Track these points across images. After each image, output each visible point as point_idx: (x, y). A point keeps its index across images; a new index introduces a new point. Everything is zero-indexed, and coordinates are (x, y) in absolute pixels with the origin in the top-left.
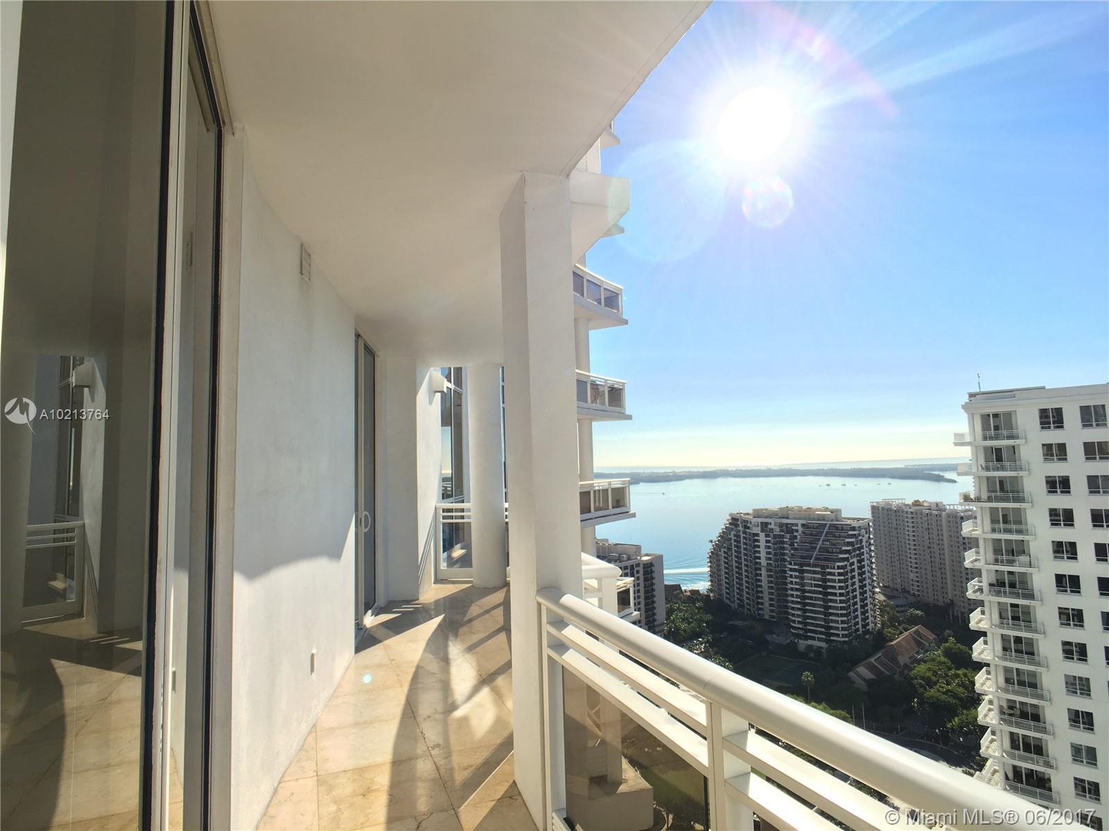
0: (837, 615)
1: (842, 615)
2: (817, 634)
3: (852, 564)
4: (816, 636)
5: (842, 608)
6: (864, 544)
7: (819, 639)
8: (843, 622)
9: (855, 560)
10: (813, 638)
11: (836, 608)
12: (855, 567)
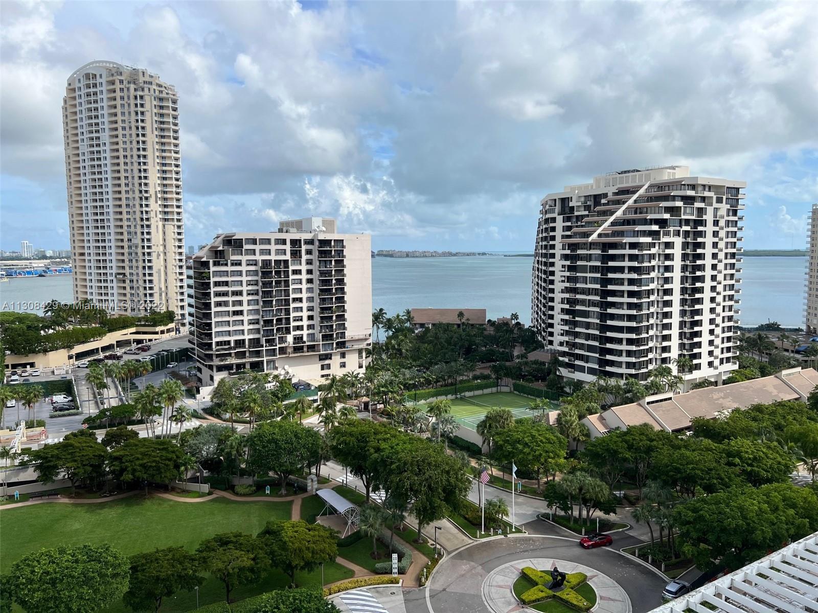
0: (620, 329)
1: (630, 330)
2: (587, 362)
3: (668, 245)
4: (586, 365)
5: (630, 318)
6: (709, 217)
7: (592, 371)
8: (630, 342)
9: (678, 241)
10: (581, 369)
11: (620, 317)
12: (677, 251)
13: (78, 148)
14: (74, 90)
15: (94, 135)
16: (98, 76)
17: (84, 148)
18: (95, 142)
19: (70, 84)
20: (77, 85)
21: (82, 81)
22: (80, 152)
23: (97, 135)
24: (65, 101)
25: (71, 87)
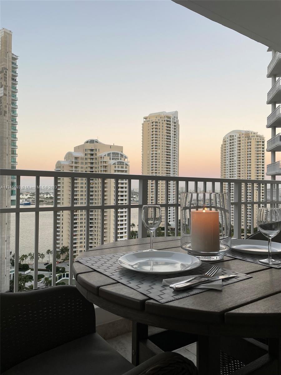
13: (225, 162)
14: (225, 141)
15: (232, 158)
16: (234, 136)
17: (228, 162)
18: (231, 160)
19: (224, 140)
20: (227, 140)
21: (228, 138)
22: (226, 164)
23: (233, 158)
24: (222, 146)
25: (225, 140)
